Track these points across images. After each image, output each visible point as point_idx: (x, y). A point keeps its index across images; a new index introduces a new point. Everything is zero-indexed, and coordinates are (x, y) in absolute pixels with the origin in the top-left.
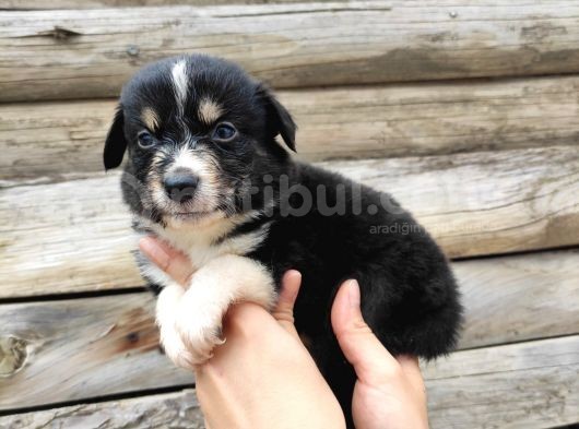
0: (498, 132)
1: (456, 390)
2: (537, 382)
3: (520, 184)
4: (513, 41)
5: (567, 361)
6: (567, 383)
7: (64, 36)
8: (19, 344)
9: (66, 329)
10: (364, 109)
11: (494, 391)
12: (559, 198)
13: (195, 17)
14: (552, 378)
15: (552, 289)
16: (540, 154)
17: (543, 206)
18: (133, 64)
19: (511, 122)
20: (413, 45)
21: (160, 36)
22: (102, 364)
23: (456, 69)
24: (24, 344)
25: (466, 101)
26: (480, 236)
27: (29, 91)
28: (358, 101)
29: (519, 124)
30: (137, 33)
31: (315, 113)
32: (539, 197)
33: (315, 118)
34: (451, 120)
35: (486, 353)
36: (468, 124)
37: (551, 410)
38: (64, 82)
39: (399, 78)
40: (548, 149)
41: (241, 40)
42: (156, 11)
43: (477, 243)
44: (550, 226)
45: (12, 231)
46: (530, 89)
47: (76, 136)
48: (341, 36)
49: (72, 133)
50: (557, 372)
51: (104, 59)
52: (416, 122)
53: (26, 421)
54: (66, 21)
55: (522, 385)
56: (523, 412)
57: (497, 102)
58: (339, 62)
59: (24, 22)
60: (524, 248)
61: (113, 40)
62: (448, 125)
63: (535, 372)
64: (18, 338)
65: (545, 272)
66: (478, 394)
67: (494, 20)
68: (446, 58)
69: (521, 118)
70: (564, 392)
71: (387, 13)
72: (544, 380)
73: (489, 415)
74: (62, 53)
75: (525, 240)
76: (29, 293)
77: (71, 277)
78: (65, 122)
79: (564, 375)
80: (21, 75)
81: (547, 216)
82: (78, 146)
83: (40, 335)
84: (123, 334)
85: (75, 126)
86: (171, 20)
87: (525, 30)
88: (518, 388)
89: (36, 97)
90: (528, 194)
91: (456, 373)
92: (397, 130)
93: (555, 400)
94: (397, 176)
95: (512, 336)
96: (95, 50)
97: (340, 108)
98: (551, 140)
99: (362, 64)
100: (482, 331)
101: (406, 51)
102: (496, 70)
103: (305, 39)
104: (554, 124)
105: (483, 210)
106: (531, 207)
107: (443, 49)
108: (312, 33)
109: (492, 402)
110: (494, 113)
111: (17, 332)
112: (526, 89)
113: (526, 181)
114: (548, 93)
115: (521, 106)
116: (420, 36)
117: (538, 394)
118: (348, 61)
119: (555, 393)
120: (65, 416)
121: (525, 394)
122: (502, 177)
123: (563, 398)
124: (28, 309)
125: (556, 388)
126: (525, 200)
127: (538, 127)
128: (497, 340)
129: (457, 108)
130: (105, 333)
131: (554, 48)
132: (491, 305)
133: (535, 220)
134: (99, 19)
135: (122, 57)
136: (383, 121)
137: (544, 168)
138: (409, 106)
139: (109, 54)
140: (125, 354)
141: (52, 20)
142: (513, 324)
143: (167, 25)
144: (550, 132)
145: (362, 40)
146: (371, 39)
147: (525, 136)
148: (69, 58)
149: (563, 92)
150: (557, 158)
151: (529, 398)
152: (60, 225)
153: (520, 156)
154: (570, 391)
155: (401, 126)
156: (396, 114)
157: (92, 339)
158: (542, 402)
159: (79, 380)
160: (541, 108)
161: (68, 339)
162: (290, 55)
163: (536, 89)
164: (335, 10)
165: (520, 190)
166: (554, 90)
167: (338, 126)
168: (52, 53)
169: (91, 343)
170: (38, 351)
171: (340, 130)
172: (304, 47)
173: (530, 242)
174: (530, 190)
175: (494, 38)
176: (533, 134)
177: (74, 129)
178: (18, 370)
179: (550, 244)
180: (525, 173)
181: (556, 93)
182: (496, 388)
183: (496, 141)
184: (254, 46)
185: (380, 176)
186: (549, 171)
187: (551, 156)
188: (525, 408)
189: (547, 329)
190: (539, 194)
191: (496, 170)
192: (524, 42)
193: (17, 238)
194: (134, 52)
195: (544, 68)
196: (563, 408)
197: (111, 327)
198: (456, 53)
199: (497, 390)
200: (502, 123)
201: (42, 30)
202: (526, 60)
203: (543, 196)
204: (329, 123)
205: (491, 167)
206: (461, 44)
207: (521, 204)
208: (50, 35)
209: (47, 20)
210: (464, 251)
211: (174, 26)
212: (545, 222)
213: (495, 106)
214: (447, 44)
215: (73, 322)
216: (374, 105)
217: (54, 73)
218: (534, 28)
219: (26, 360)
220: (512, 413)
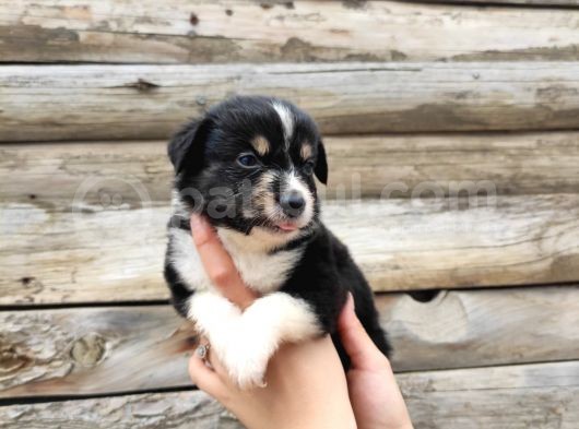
0: (513, 179)
1: (464, 401)
2: (537, 399)
3: (529, 226)
4: (529, 100)
5: (565, 382)
6: (565, 402)
7: (145, 87)
8: (101, 340)
9: (138, 331)
10: (395, 155)
11: (499, 405)
12: (564, 240)
13: (254, 73)
14: (550, 397)
15: (555, 319)
16: (549, 200)
17: (549, 246)
18: (201, 111)
19: (524, 171)
20: (440, 101)
21: (224, 88)
22: (166, 362)
23: (477, 122)
24: (104, 341)
25: (485, 151)
26: (491, 270)
27: (115, 132)
28: (390, 147)
29: (532, 172)
30: (205, 86)
31: (351, 157)
32: (547, 238)
33: (352, 161)
34: (471, 167)
35: (492, 372)
36: (486, 170)
37: (548, 425)
38: (143, 125)
39: (427, 128)
40: (557, 196)
41: (292, 94)
42: (221, 67)
43: (489, 276)
44: (555, 264)
45: (98, 248)
46: (543, 142)
47: (151, 170)
48: (377, 92)
49: (148, 167)
50: (555, 392)
51: (177, 107)
52: (440, 168)
53: (104, 404)
54: (148, 74)
55: (524, 401)
56: (524, 425)
57: (513, 152)
58: (375, 114)
59: (113, 74)
60: (530, 281)
61: (185, 92)
62: (468, 171)
63: (536, 391)
64: (100, 336)
65: (549, 303)
66: (484, 406)
67: (512, 81)
68: (469, 113)
69: (533, 167)
70: (561, 410)
71: (418, 74)
72: (544, 398)
73: (493, 425)
74: (143, 101)
75: (533, 275)
76: (110, 299)
77: (144, 287)
78: (142, 157)
79: (561, 395)
80: (109, 118)
81: (553, 255)
82: (152, 179)
83: (117, 334)
84: (183, 337)
85: (150, 161)
86: (234, 75)
87: (540, 91)
88: (520, 404)
89: (121, 136)
90: (536, 235)
91: (465, 387)
92: (423, 174)
93: (552, 416)
94: (421, 214)
95: (517, 358)
96: (170, 100)
97: (373, 153)
98: (560, 187)
99: (394, 116)
100: (490, 352)
101: (432, 106)
102: (513, 125)
103: (346, 94)
104: (564, 174)
105: (495, 247)
106: (539, 247)
107: (466, 105)
108: (353, 88)
109: (496, 414)
110: (510, 161)
111: (99, 331)
112: (539, 142)
113: (534, 224)
114: (559, 146)
115: (535, 157)
116: (446, 94)
117: (537, 410)
118: (382, 114)
119: (553, 410)
120: (136, 402)
121: (526, 409)
122: (513, 219)
123: (560, 415)
124: (109, 313)
125: (554, 406)
126: (534, 240)
127: (550, 174)
128: (504, 361)
129: (477, 157)
130: (170, 335)
131: (567, 106)
132: (500, 330)
133: (542, 258)
134: (175, 73)
135: (192, 105)
136: (411, 165)
137: (551, 212)
138: (434, 154)
139: (182, 103)
140: (184, 354)
141: (137, 74)
142: (519, 347)
143: (230, 79)
144: (560, 180)
145: (395, 95)
146: (403, 95)
147: (537, 183)
148: (149, 105)
149: (573, 146)
150: (564, 204)
151: (530, 413)
152: (137, 244)
153: (531, 201)
154: (566, 410)
155: (427, 170)
156: (423, 160)
157: (160, 339)
158: (541, 417)
159: (147, 373)
160: (552, 159)
161: (139, 339)
162: (333, 107)
163: (548, 142)
164: (373, 70)
165: (529, 231)
166: (565, 143)
167: (370, 169)
168: (135, 101)
169: (158, 343)
170: (115, 347)
171: (372, 172)
172: (346, 100)
173: (537, 277)
174: (538, 231)
175: (512, 97)
176: (544, 181)
177: (149, 164)
178: (99, 362)
179: (555, 280)
180: (534, 216)
181: (568, 146)
182: (501, 402)
183: (510, 187)
184: (302, 99)
185: (406, 214)
186: (557, 216)
187: (558, 202)
188: (525, 422)
189: (549, 354)
190: (546, 235)
191: (508, 212)
192: (538, 101)
193: (103, 254)
194: (202, 102)
195: (556, 124)
196: (559, 424)
197: (174, 331)
198: (476, 110)
199: (502, 403)
200: (517, 171)
201: (128, 82)
202: (540, 117)
203: (549, 237)
204: (363, 165)
205: (504, 210)
206: (482, 101)
207: (529, 244)
208: (134, 86)
209: (132, 73)
210: (478, 281)
211: (236, 81)
212: (550, 260)
213: (511, 156)
214: (470, 101)
215: (144, 325)
216: (403, 151)
217: (136, 117)
218: (548, 89)
219: (106, 355)
220: (513, 425)
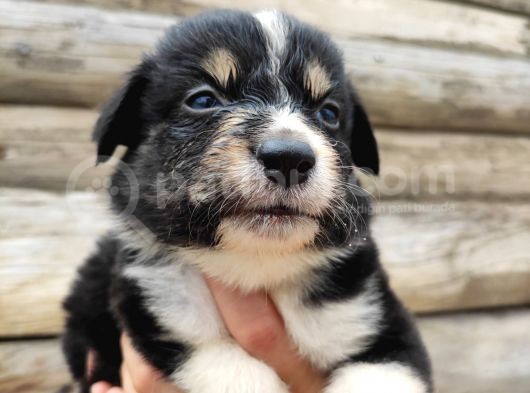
3: (439, 239)
12: (476, 258)
13: (103, 22)
16: (458, 210)
17: (462, 264)
18: (22, 64)
21: (57, 37)
30: (30, 30)
46: (448, 145)
75: (443, 299)
81: (464, 276)
86: (74, 21)
87: (446, 84)
90: (448, 250)
106: (451, 265)
112: (443, 143)
113: (444, 237)
114: (464, 149)
115: (439, 160)
126: (444, 257)
133: (454, 279)
135: (8, 55)
150: (474, 215)
160: (457, 163)
166: (469, 147)
173: (448, 302)
174: (449, 246)
175: (416, 87)
180: (444, 228)
181: (471, 150)
186: (468, 228)
187: (468, 212)
190: (457, 251)
191: (416, 222)
192: (444, 95)
194: (24, 51)
195: (461, 123)
202: (445, 114)
211: (76, 29)
213: (414, 157)
214: (372, 87)
218: (453, 83)
